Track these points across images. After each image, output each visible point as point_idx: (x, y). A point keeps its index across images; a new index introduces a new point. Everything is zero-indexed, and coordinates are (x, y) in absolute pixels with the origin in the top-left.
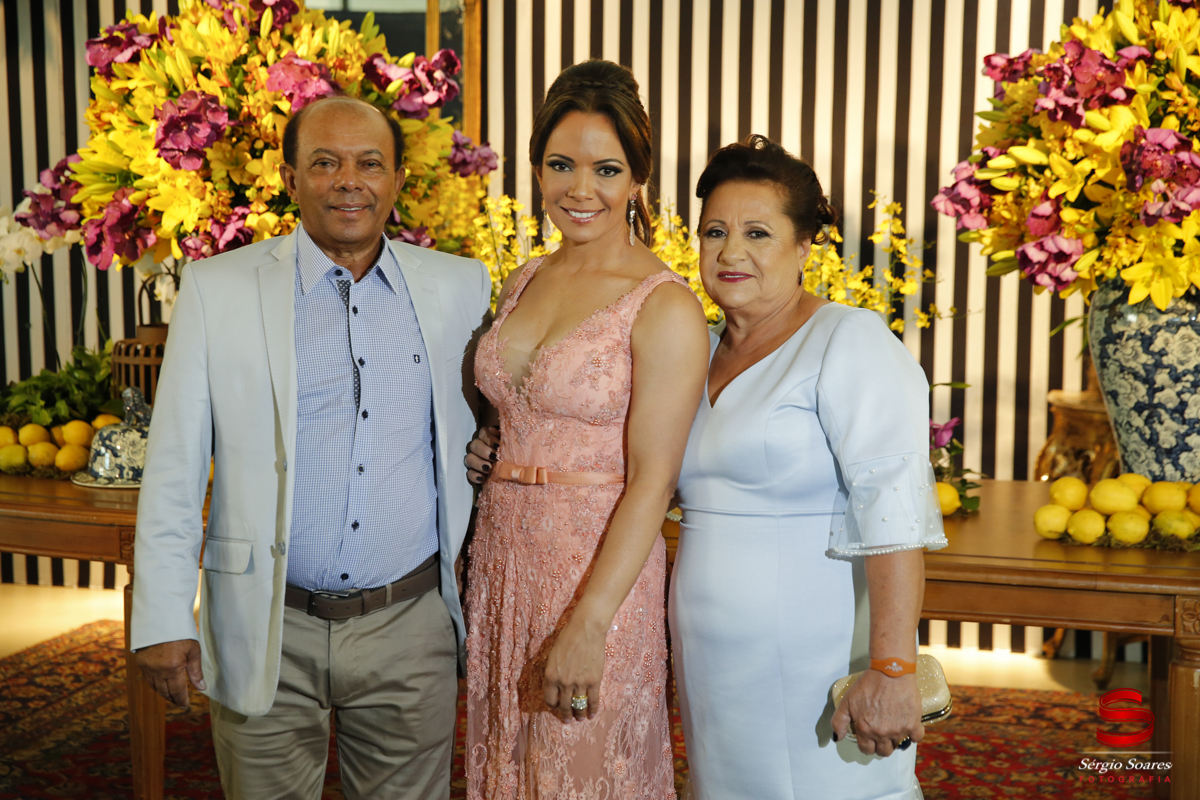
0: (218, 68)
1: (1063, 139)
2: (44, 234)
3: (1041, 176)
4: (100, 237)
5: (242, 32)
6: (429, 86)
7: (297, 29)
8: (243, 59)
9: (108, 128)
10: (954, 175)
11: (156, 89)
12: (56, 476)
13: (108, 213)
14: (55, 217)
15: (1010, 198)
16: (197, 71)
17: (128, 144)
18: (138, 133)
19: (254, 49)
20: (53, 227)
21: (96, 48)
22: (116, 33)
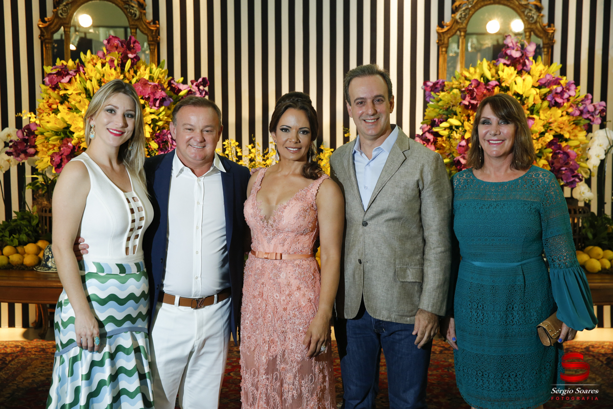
1: (468, 116)
2: (19, 159)
3: (458, 130)
5: (119, 69)
6: (198, 92)
7: (139, 68)
9: (56, 111)
10: (421, 130)
11: (82, 95)
12: (26, 269)
13: (64, 149)
14: (25, 152)
15: (444, 138)
17: (69, 119)
18: (75, 114)
19: (125, 77)
20: (22, 156)
21: (51, 76)
22: (60, 70)
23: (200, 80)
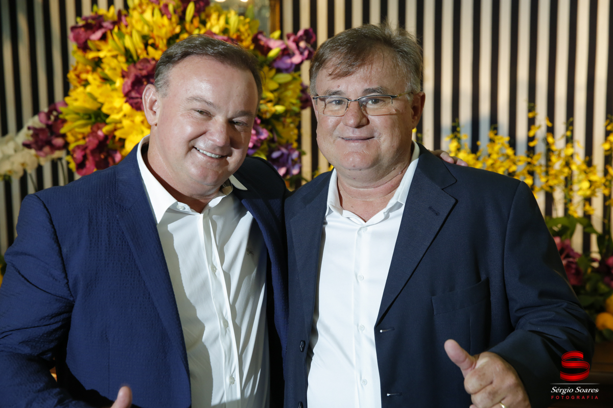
0: (161, 42)
2: (41, 153)
4: (85, 157)
5: (175, 19)
6: (297, 52)
7: (208, 16)
8: (177, 36)
9: (86, 83)
11: (119, 57)
13: (89, 141)
14: (49, 143)
16: (146, 45)
17: (101, 94)
18: (108, 87)
19: (183, 30)
20: (47, 149)
21: (77, 31)
22: (90, 21)
23: (301, 33)
